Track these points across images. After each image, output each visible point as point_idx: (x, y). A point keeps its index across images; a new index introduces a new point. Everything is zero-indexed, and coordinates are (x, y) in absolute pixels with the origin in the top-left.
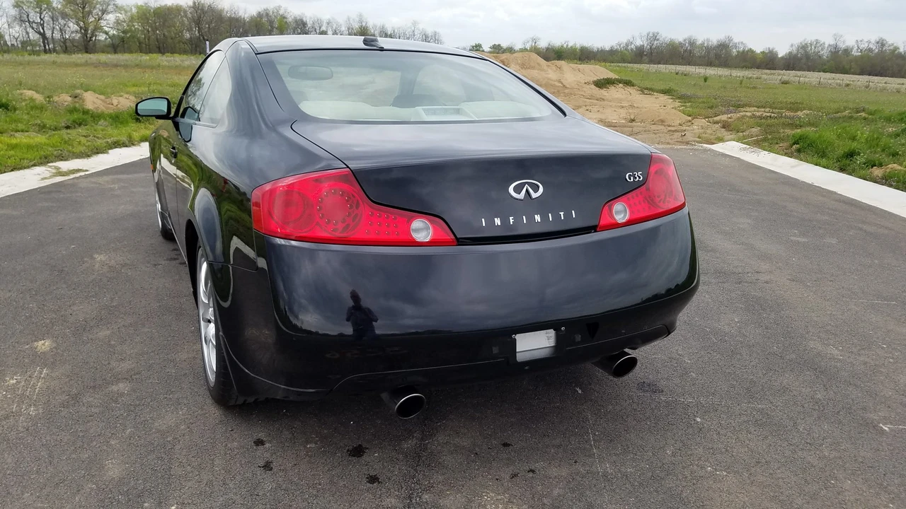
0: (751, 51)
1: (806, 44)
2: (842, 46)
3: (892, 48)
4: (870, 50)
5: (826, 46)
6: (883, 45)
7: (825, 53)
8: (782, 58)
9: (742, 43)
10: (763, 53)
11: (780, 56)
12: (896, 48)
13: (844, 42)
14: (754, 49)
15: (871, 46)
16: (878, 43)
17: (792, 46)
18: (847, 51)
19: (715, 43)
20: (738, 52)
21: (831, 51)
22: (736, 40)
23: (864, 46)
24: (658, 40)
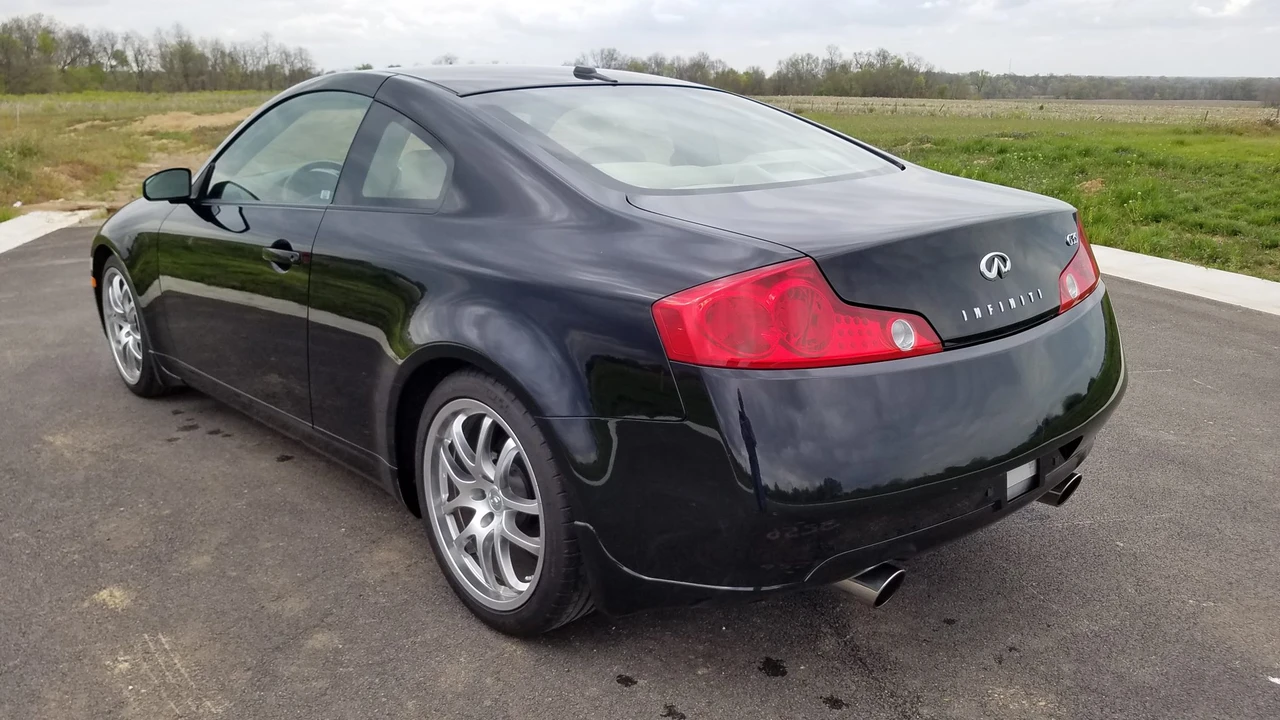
0: (732, 72)
1: (796, 61)
2: (839, 61)
3: (895, 61)
4: (871, 65)
5: (820, 61)
6: (885, 58)
7: (820, 72)
8: (770, 79)
9: (720, 61)
10: (746, 73)
11: (767, 77)
12: (900, 62)
13: (840, 56)
14: (735, 69)
15: (872, 60)
16: (879, 55)
17: (780, 63)
18: (845, 67)
19: (688, 62)
20: (717, 73)
21: (826, 68)
22: (713, 58)
23: (864, 60)
24: (616, 59)
